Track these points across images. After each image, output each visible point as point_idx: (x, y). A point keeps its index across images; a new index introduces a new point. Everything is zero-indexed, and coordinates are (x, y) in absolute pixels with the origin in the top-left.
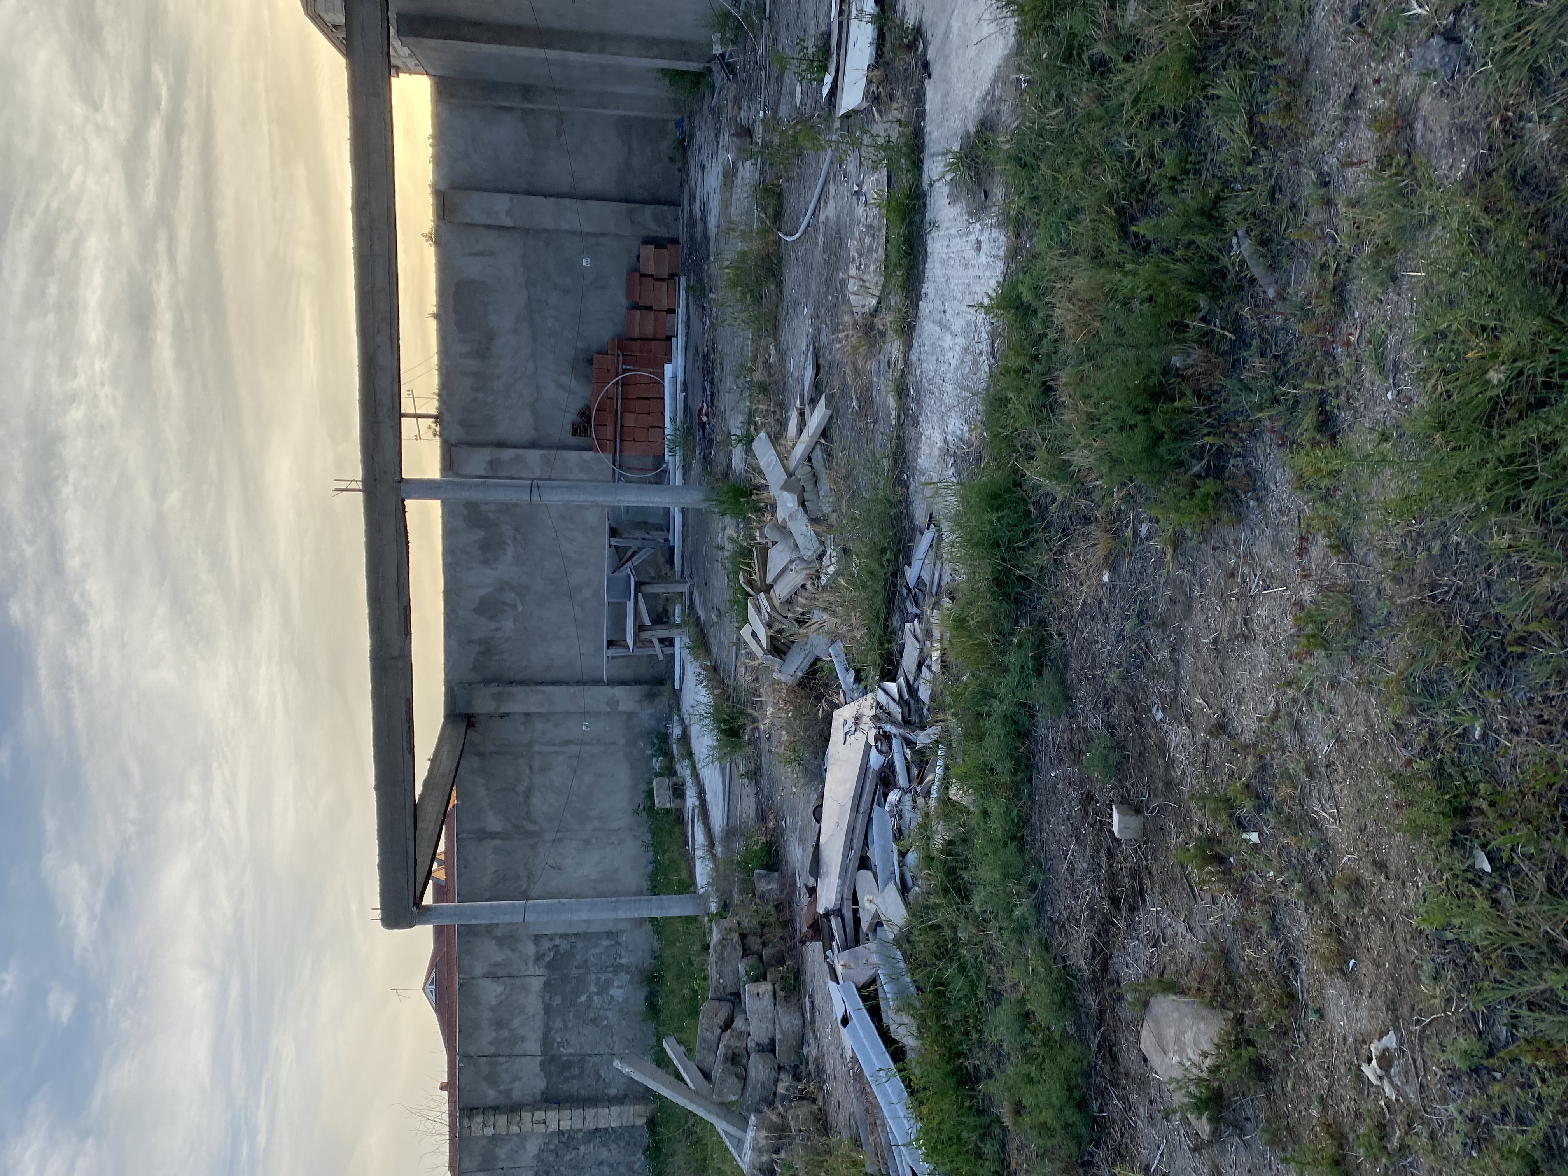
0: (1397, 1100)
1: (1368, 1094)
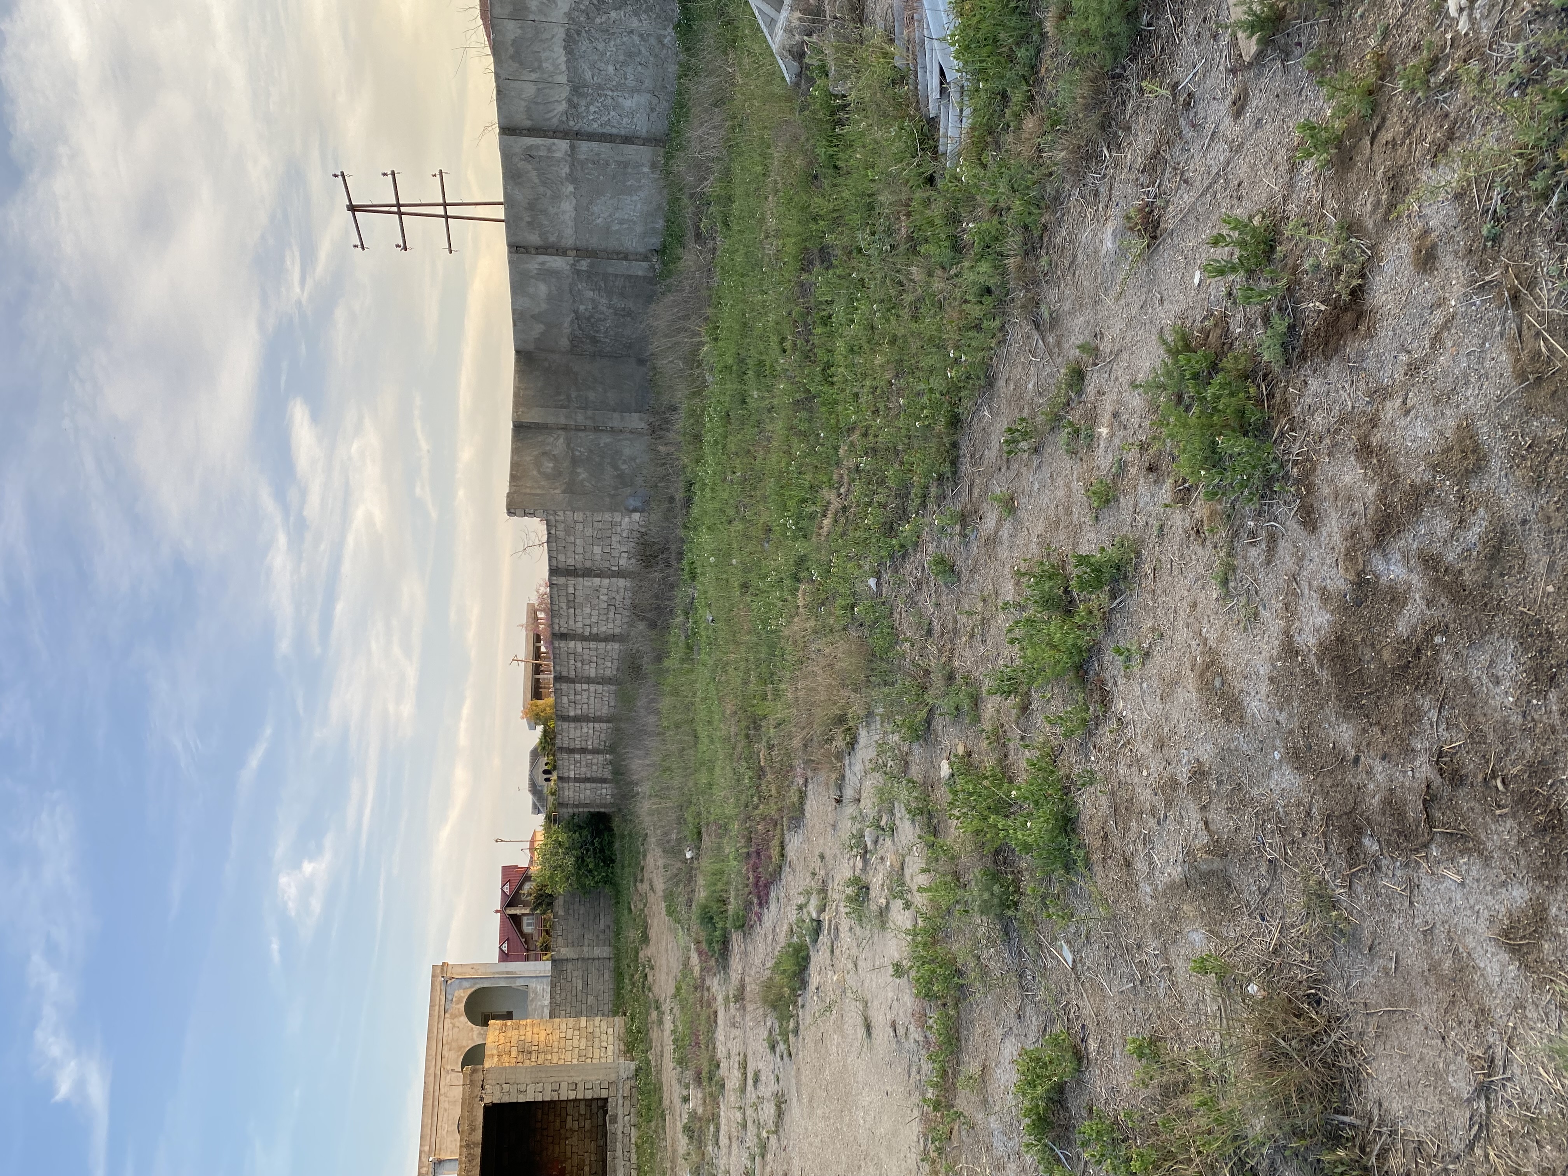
0: (1466, 34)
1: (1439, 27)
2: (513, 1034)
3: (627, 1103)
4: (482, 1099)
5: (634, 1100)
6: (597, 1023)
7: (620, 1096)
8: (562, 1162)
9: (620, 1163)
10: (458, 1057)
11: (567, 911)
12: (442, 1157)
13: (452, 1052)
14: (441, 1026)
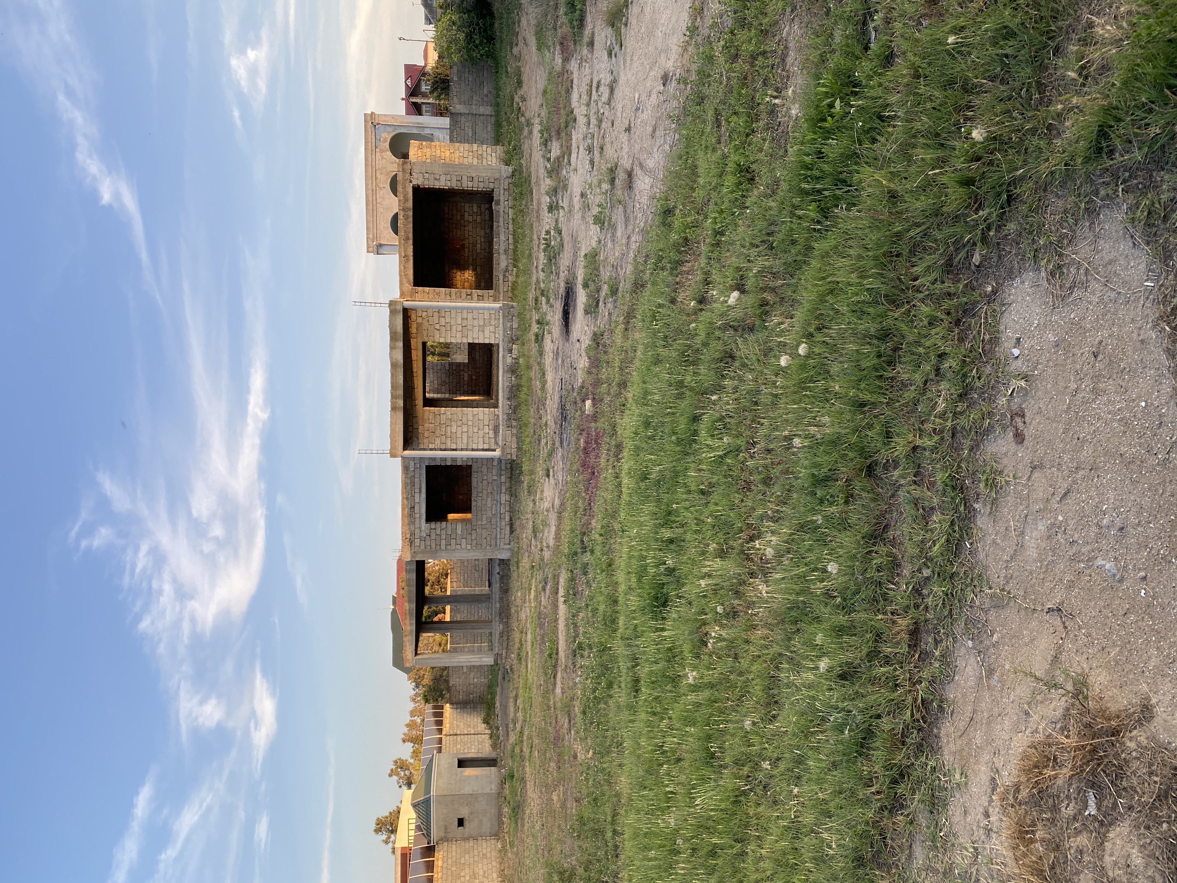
2: (428, 152)
3: (506, 193)
4: (411, 182)
5: (511, 191)
6: (484, 149)
7: (502, 188)
8: (462, 240)
9: (502, 230)
10: (387, 179)
11: (460, 77)
12: (382, 242)
13: (383, 176)
14: (374, 157)
